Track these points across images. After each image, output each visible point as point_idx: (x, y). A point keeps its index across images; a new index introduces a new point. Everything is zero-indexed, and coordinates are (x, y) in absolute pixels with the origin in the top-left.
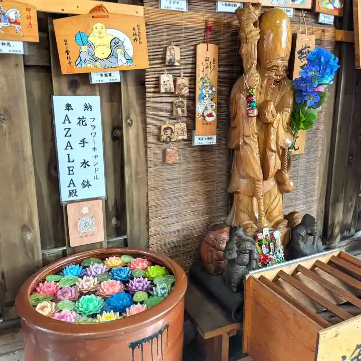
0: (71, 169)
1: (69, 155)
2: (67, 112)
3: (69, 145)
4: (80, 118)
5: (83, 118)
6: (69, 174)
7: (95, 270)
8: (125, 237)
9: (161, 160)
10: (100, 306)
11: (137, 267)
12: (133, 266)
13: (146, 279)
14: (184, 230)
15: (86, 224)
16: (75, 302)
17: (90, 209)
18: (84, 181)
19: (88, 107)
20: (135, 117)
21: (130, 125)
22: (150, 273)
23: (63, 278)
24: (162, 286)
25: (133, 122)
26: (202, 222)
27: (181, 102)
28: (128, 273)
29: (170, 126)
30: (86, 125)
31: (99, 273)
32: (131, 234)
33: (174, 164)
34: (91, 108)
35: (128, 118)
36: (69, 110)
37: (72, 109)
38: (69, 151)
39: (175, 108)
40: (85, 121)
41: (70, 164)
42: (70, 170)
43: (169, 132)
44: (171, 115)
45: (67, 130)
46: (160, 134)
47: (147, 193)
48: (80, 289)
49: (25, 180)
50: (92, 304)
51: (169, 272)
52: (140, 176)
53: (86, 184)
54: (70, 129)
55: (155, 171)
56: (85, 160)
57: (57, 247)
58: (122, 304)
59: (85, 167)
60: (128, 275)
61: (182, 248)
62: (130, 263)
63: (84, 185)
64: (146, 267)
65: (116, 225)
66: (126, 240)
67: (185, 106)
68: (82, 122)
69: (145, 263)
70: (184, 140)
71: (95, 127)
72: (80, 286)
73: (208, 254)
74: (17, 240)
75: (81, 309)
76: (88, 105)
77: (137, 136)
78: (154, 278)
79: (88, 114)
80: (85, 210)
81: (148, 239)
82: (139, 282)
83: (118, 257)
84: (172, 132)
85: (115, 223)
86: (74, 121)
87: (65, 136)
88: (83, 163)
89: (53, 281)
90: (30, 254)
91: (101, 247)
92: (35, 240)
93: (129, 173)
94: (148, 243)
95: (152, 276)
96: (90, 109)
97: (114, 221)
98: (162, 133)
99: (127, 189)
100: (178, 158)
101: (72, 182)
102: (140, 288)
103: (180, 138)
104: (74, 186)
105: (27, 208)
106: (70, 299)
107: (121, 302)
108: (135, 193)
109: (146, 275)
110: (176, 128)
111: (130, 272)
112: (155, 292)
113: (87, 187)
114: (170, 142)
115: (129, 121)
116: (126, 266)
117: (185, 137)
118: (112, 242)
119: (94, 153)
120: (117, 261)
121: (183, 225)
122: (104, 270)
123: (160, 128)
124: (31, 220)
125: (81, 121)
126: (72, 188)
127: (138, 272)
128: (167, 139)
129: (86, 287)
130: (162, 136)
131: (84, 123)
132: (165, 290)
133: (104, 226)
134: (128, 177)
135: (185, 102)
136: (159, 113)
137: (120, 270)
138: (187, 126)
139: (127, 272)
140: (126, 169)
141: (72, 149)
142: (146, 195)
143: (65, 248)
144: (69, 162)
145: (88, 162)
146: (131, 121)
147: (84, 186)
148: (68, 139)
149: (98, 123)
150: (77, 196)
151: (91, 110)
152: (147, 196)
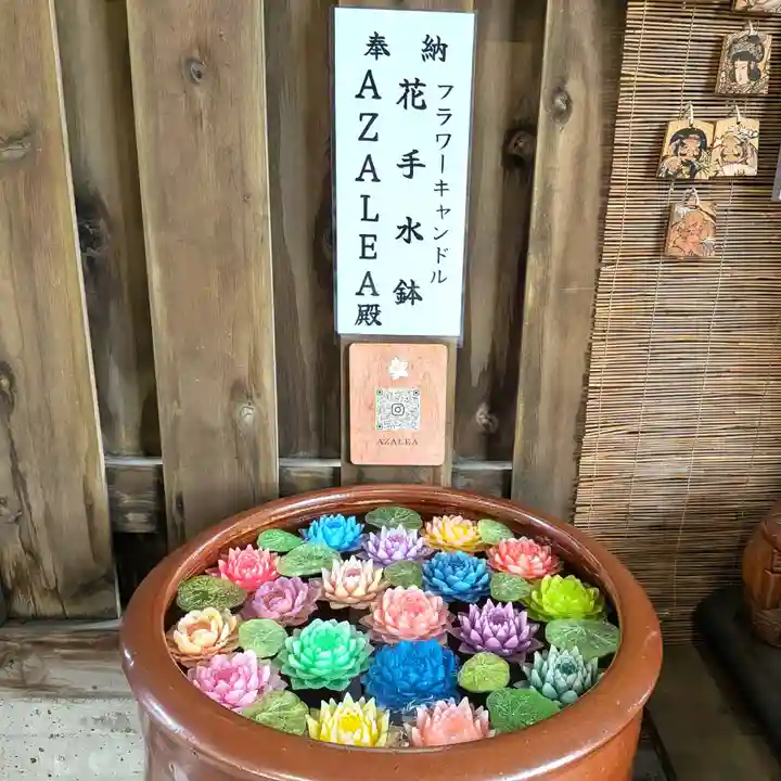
0: (369, 241)
1: (366, 197)
2: (370, 62)
3: (369, 168)
4: (406, 84)
5: (417, 83)
6: (363, 257)
7: (389, 544)
8: (508, 467)
9: (650, 243)
10: (352, 670)
11: (513, 568)
12: (503, 559)
13: (525, 614)
14: (697, 482)
15: (398, 409)
16: (289, 630)
17: (411, 367)
18: (402, 282)
19: (435, 49)
20: (582, 90)
21: (560, 115)
22: (545, 598)
23: (300, 548)
24: (566, 657)
25: (575, 107)
26: (765, 469)
27: (752, 39)
28: (479, 578)
29: (699, 125)
30: (423, 107)
31: (398, 555)
32: (526, 463)
33: (694, 260)
34: (444, 53)
35: (559, 90)
36: (377, 54)
37: (387, 53)
38: (367, 186)
39: (725, 61)
40: (421, 93)
41: (368, 228)
42: (367, 246)
43: (692, 146)
44: (710, 88)
45: (367, 119)
46: (660, 151)
47: (590, 344)
48: (324, 591)
49: (246, 260)
50: (327, 654)
51: (609, 612)
52: (572, 289)
53: (407, 291)
54: (374, 116)
55: (623, 278)
56: (409, 219)
57: (321, 457)
58: (415, 684)
59: (408, 241)
60: (473, 587)
61: (680, 536)
62: (497, 547)
63: (401, 293)
64: (541, 572)
65: (486, 426)
66: (507, 476)
67: (767, 55)
68: (414, 96)
69: (540, 560)
70: (742, 180)
71: (449, 116)
72: (327, 586)
73: (766, 579)
74: (218, 421)
75: (292, 661)
76: (435, 42)
77: (580, 157)
78: (551, 618)
79: (431, 73)
80: (398, 369)
81: (576, 485)
82: (499, 620)
83: (469, 522)
84: (703, 147)
85: (484, 421)
86: (390, 90)
87: (361, 138)
88: (404, 228)
89: (268, 550)
90: (247, 462)
91: (436, 482)
92: (264, 428)
93: (539, 276)
94: (574, 499)
95: (547, 609)
96: (439, 55)
97: (481, 415)
98: (668, 149)
99: (526, 323)
100: (710, 240)
101: (368, 282)
102: (493, 642)
103: (730, 171)
104: (375, 294)
105: (245, 339)
106: (281, 620)
107: (413, 676)
108: (550, 341)
109: (530, 598)
110: (718, 134)
111: (486, 577)
112: (535, 674)
113: (408, 302)
114: (691, 181)
115: (559, 101)
116: (481, 555)
117: (751, 170)
118: (468, 474)
119: (437, 200)
120: (460, 531)
121: (697, 465)
122: (413, 552)
123: (662, 132)
124: (255, 374)
125: (410, 95)
126: (368, 299)
127: (508, 586)
128: (680, 171)
129: (341, 591)
130: (665, 158)
131: (418, 102)
132: (571, 678)
133: (447, 423)
134: (535, 286)
135: (768, 42)
136: (667, 79)
137: (456, 563)
138: (762, 133)
139: (473, 575)
140: (532, 260)
141: (376, 179)
142: (586, 349)
143: (338, 464)
144: (365, 219)
145: (418, 225)
146: (568, 102)
147: (402, 299)
148: (368, 147)
149: (461, 103)
150: (379, 323)
151: (443, 59)
152: (588, 355)
